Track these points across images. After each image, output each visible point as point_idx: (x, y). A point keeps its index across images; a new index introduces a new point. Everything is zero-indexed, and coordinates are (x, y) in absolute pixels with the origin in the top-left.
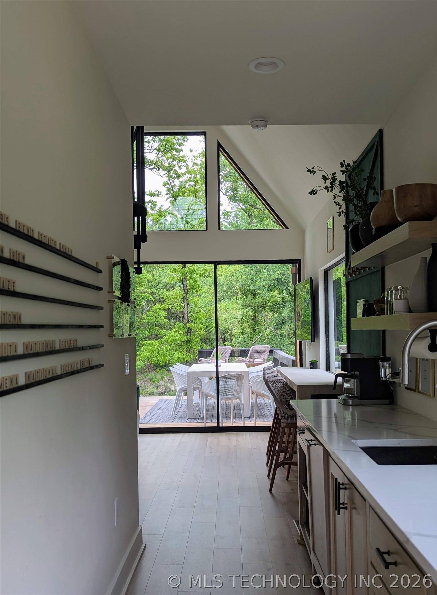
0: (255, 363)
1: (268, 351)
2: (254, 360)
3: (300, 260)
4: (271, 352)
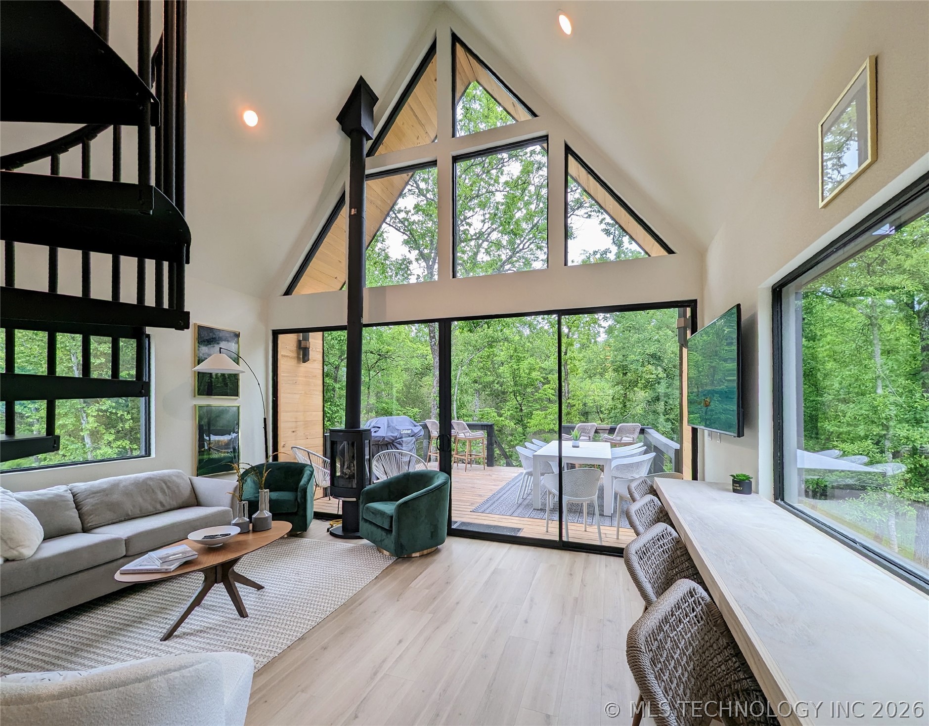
0: (622, 442)
1: (638, 430)
2: (622, 439)
3: (696, 300)
4: (642, 431)
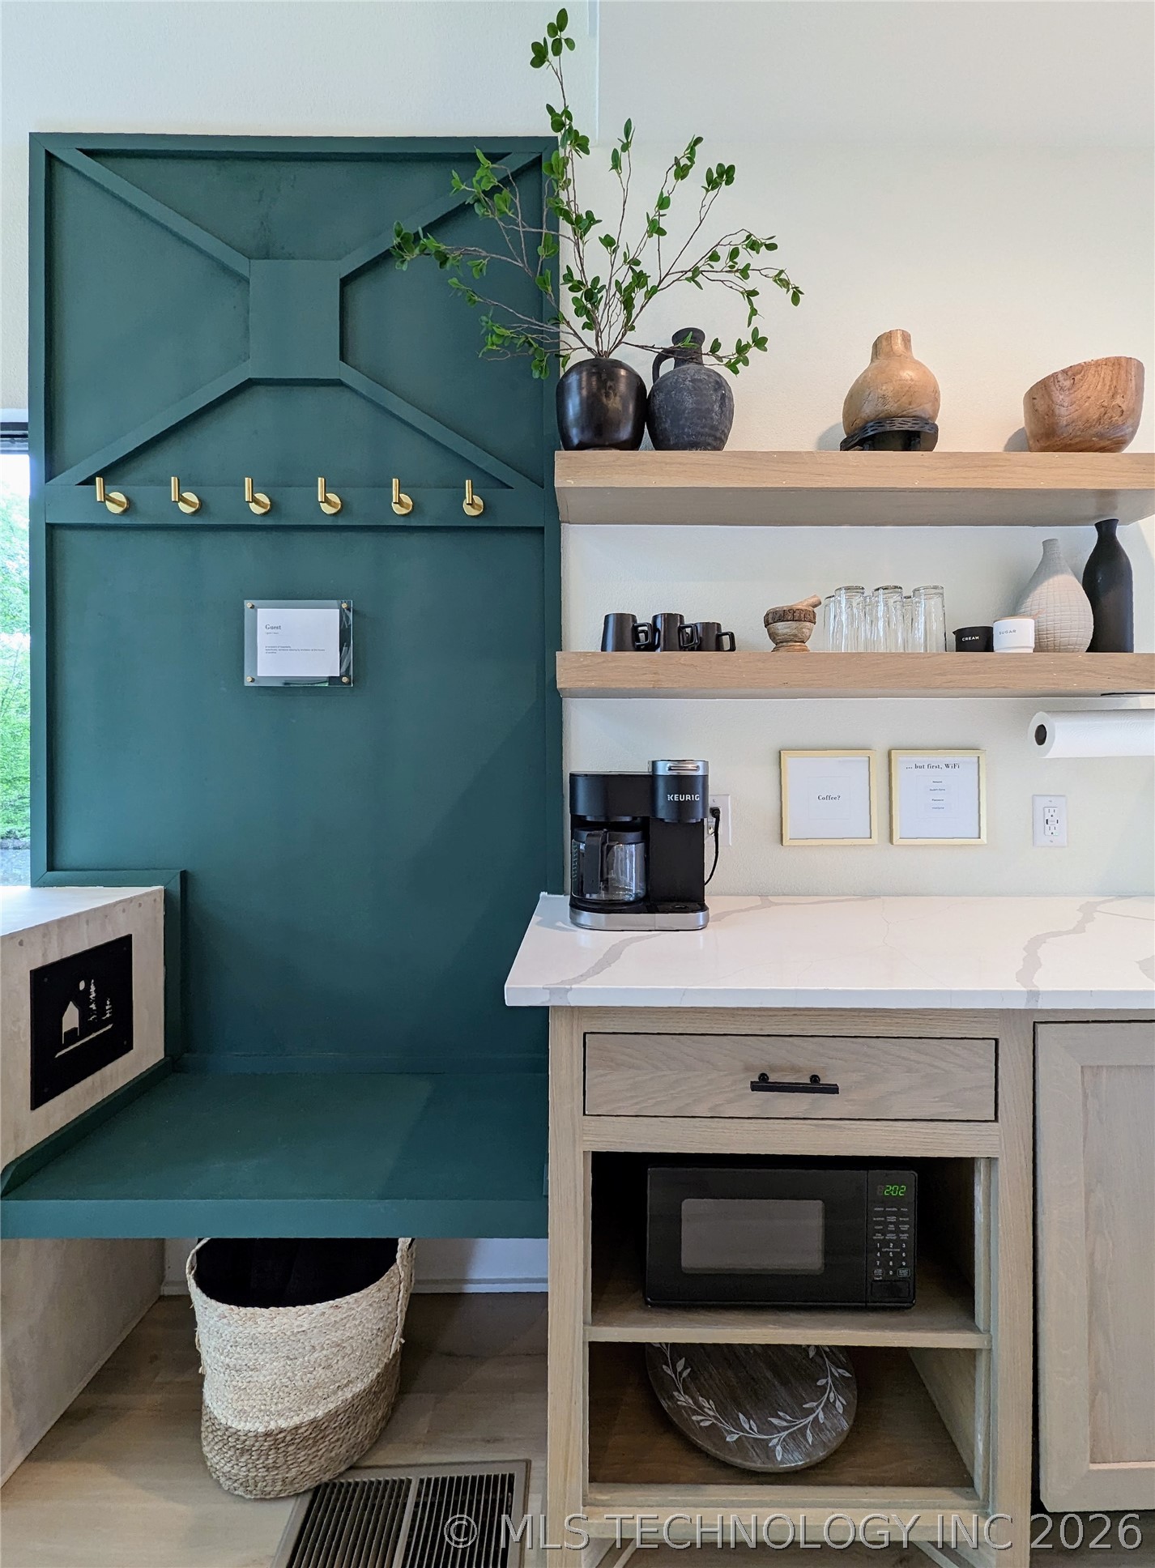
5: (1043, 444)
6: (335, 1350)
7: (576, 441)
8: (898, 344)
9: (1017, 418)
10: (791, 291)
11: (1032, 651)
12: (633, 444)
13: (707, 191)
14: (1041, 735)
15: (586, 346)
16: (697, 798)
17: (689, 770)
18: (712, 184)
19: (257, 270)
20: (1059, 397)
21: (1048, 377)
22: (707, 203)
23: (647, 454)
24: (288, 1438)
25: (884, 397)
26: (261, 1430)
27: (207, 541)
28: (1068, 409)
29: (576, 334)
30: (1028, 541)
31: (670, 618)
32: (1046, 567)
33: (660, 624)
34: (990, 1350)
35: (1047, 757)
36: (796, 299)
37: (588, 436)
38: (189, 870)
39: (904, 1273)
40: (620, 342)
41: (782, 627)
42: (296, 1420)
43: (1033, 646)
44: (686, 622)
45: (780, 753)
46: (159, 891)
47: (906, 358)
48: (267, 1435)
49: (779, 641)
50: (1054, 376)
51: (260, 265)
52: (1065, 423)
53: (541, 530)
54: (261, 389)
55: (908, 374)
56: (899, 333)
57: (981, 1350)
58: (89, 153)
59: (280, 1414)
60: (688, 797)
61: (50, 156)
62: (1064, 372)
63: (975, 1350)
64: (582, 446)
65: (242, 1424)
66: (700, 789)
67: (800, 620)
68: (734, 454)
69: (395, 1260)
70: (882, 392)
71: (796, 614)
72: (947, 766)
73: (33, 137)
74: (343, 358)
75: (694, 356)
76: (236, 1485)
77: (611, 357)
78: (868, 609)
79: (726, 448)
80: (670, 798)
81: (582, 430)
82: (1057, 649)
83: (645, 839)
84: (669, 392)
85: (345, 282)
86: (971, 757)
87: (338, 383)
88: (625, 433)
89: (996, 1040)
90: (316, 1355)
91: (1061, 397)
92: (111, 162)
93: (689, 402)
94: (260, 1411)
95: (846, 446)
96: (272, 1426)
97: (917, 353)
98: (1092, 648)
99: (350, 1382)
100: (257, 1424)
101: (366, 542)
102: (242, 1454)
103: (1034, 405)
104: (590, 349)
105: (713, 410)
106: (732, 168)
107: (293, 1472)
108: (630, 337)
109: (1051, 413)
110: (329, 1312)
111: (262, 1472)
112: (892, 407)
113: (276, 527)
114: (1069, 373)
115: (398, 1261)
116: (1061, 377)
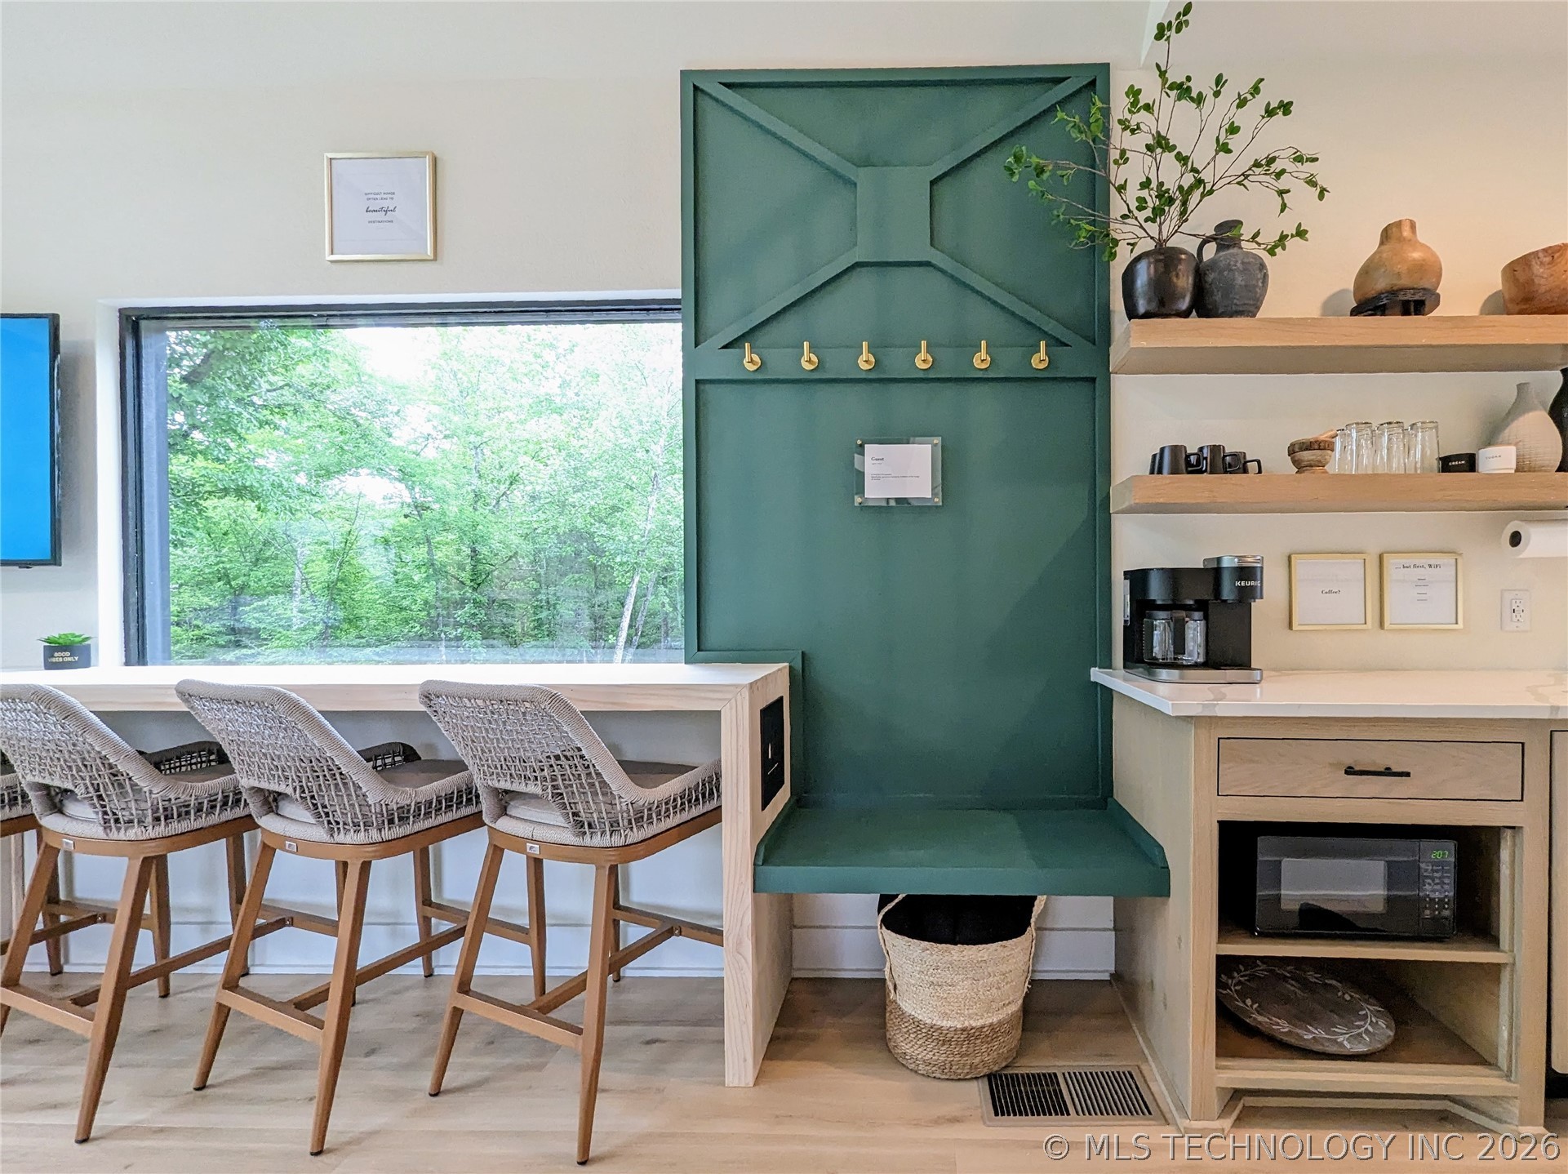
5: (1517, 308)
6: (1002, 977)
7: (1142, 310)
8: (1406, 233)
9: (1495, 283)
10: (1319, 190)
11: (1513, 471)
12: (1185, 314)
13: (1263, 117)
14: (1516, 539)
15: (1149, 235)
16: (1258, 583)
17: (1250, 562)
18: (1270, 112)
19: (862, 176)
20: (1538, 269)
21: (1530, 254)
22: (1260, 126)
23: (1194, 320)
24: (977, 1034)
25: (1399, 274)
26: (959, 1026)
27: (824, 391)
28: (1544, 278)
29: (1141, 227)
30: (1504, 384)
31: (1215, 449)
32: (1519, 407)
33: (1206, 453)
34: (1514, 964)
35: (1521, 556)
36: (1321, 196)
37: (1153, 307)
38: (807, 652)
39: (1446, 913)
40: (1176, 231)
41: (1307, 456)
42: (979, 1023)
43: (1515, 467)
44: (1227, 451)
45: (1289, 558)
46: (785, 667)
47: (1413, 243)
48: (963, 1030)
49: (1300, 466)
50: (1535, 254)
51: (862, 171)
52: (1543, 291)
53: (1093, 380)
54: (864, 270)
55: (1416, 255)
56: (1408, 223)
57: (1505, 964)
58: (728, 85)
59: (970, 1017)
60: (1253, 583)
61: (696, 88)
62: (1545, 250)
63: (1499, 964)
64: (1147, 315)
65: (945, 1022)
66: (1259, 577)
67: (1325, 449)
68: (1260, 320)
69: (1029, 924)
70: (1397, 270)
71: (1322, 444)
72: (1430, 566)
73: (685, 74)
74: (932, 245)
75: (1235, 242)
76: (934, 1069)
77: (1169, 244)
78: (1374, 439)
79: (1258, 316)
80: (1238, 584)
81: (1149, 301)
82: (1532, 470)
83: (1206, 618)
84: (1221, 272)
85: (933, 183)
86: (1448, 560)
87: (928, 264)
88: (1184, 304)
89: (1523, 744)
90: (991, 979)
91: (1541, 270)
92: (742, 91)
93: (1239, 280)
94: (957, 1013)
95: (1355, 312)
96: (966, 1024)
97: (1421, 236)
98: (1560, 470)
99: (1009, 1003)
100: (956, 1023)
101: (949, 392)
102: (943, 1045)
103: (1514, 275)
104: (1152, 238)
105: (1257, 286)
106: (1291, 103)
107: (977, 1061)
108: (1185, 228)
109: (1530, 282)
110: (1000, 949)
111: (957, 1058)
112: (1405, 282)
113: (878, 380)
114: (1550, 252)
115: (1033, 924)
116: (1541, 255)
